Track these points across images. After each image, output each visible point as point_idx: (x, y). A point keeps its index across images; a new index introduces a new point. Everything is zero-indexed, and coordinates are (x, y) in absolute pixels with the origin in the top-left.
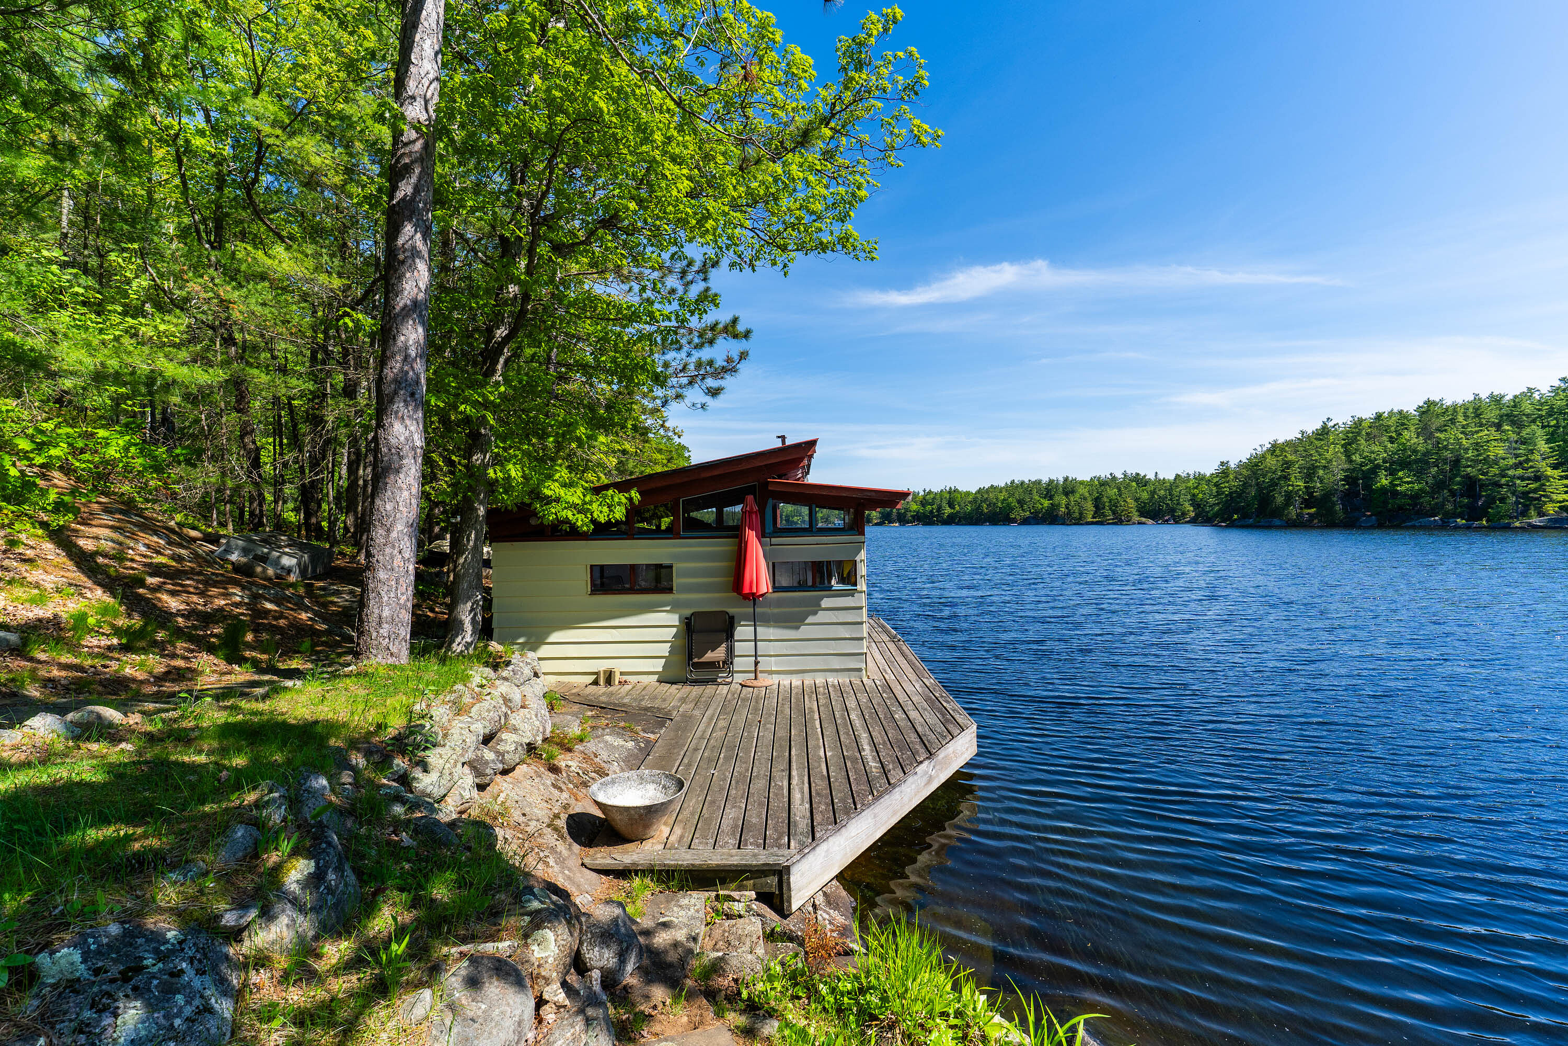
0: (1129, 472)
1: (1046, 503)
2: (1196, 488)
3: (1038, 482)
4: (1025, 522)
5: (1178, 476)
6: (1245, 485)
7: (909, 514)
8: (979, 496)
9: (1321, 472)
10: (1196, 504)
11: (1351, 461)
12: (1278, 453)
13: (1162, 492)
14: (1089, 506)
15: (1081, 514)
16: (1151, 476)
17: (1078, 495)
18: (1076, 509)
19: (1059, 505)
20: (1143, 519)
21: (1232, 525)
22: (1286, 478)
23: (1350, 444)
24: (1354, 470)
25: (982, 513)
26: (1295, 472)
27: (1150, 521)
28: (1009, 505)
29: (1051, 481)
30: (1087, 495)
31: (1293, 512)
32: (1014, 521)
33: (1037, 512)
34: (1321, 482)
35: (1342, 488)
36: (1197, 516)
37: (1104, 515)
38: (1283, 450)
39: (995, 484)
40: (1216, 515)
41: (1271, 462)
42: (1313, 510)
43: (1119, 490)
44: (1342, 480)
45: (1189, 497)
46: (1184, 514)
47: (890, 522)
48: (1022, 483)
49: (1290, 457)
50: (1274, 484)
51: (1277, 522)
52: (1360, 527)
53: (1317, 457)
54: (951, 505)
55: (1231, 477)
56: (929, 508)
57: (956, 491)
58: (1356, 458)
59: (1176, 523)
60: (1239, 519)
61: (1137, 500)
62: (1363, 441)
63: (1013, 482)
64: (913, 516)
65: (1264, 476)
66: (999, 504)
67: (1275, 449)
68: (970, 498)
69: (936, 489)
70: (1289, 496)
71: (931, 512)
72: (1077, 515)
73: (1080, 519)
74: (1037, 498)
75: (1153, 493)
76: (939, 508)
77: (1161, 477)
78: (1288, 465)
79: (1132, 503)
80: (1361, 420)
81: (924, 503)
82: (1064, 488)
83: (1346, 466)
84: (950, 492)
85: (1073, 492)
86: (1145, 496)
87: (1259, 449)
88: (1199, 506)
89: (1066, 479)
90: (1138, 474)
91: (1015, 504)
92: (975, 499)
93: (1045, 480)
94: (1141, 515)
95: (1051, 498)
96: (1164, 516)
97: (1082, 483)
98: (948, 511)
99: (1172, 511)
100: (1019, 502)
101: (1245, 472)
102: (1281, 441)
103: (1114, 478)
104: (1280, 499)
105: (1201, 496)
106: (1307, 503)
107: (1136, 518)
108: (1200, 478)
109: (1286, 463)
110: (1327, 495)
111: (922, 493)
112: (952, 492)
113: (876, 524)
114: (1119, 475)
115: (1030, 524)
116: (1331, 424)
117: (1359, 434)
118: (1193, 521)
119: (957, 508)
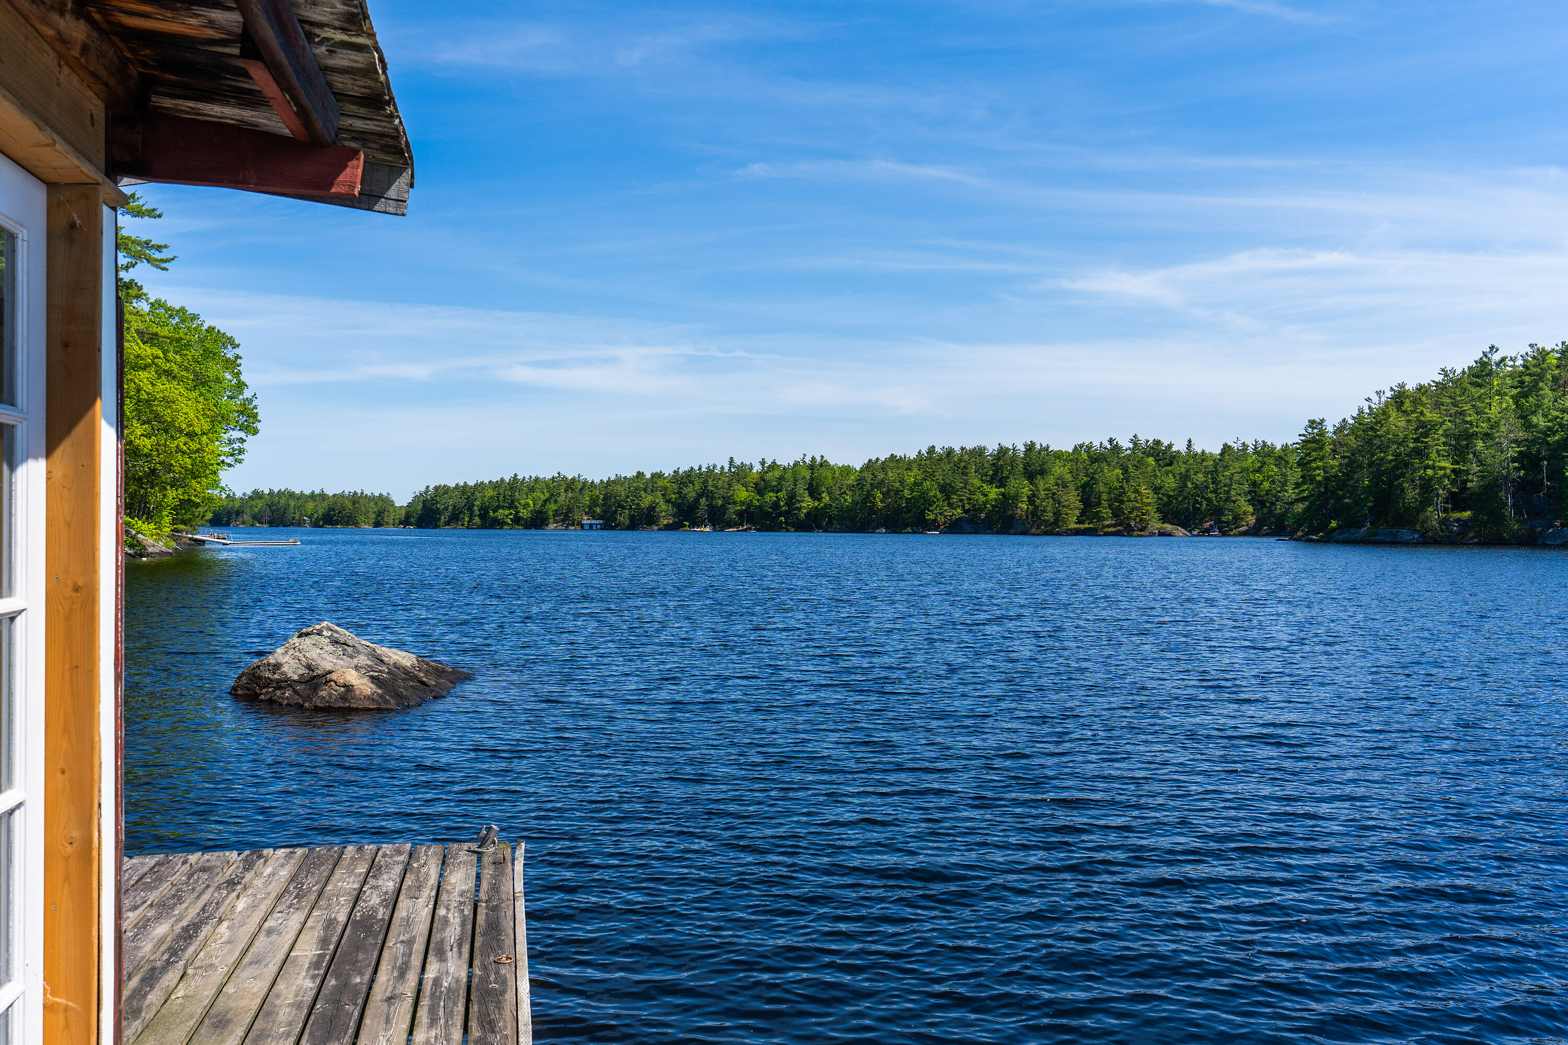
0: (1142, 438)
1: (993, 493)
2: (1258, 470)
3: (979, 452)
4: (955, 528)
5: (1226, 448)
6: (1352, 465)
7: (732, 509)
8: (868, 476)
9: (1480, 445)
10: (1258, 501)
11: (1528, 426)
12: (1407, 405)
13: (1200, 477)
14: (1072, 498)
15: (1057, 514)
16: (1180, 446)
17: (1051, 480)
18: (1049, 505)
19: (1016, 497)
20: (1168, 527)
21: (1329, 539)
22: (1421, 453)
23: (1525, 395)
24: (1533, 442)
25: (872, 510)
26: (1437, 443)
27: (1180, 531)
28: (924, 494)
29: (1003, 451)
30: (1068, 477)
31: (1433, 515)
32: (933, 525)
33: (977, 509)
34: (1481, 463)
35: (1514, 475)
36: (1260, 522)
37: (1098, 517)
38: (1416, 402)
39: (899, 453)
40: (1300, 521)
41: (1397, 422)
42: (1468, 513)
43: (1125, 470)
44: (1514, 460)
45: (1246, 487)
46: (1237, 518)
47: (694, 524)
48: (950, 452)
49: (1430, 416)
50: (1402, 464)
51: (1406, 534)
52: (1545, 546)
53: (1474, 417)
54: (814, 492)
55: (1328, 448)
56: (770, 497)
57: (824, 464)
58: (1539, 420)
59: (1224, 534)
60: (1339, 527)
61: (1157, 490)
62: (1547, 391)
63: (931, 450)
64: (740, 514)
65: (1383, 448)
66: (907, 493)
67: (1399, 397)
68: (851, 480)
69: (786, 459)
70: (1427, 487)
71: (776, 505)
72: (1049, 516)
73: (1056, 523)
74: (976, 482)
75: (1185, 477)
76: (792, 498)
77: (1198, 448)
78: (1425, 429)
79: (1149, 497)
80: (1543, 354)
81: (761, 486)
82: (1026, 465)
83: (1521, 435)
84: (812, 467)
85: (1043, 472)
86: (1170, 483)
87: (1375, 399)
88: (1262, 503)
89: (1030, 447)
90: (1158, 443)
91: (935, 492)
92: (860, 482)
93: (992, 447)
94: (1164, 520)
95: (1002, 483)
96: (1202, 521)
97: (1058, 455)
98: (807, 503)
99: (1217, 512)
100: (943, 489)
101: (1353, 442)
102: (1411, 386)
103: (1116, 448)
104: (1411, 494)
105: (1266, 485)
106: (1457, 500)
107: (1155, 525)
108: (1265, 452)
109: (1423, 425)
110: (1491, 488)
111: (757, 468)
112: (817, 467)
113: (668, 528)
114: (1125, 443)
115: (962, 532)
116: (1496, 357)
117: (1541, 377)
118: (1254, 532)
119: (826, 498)
